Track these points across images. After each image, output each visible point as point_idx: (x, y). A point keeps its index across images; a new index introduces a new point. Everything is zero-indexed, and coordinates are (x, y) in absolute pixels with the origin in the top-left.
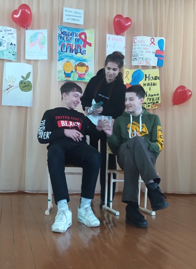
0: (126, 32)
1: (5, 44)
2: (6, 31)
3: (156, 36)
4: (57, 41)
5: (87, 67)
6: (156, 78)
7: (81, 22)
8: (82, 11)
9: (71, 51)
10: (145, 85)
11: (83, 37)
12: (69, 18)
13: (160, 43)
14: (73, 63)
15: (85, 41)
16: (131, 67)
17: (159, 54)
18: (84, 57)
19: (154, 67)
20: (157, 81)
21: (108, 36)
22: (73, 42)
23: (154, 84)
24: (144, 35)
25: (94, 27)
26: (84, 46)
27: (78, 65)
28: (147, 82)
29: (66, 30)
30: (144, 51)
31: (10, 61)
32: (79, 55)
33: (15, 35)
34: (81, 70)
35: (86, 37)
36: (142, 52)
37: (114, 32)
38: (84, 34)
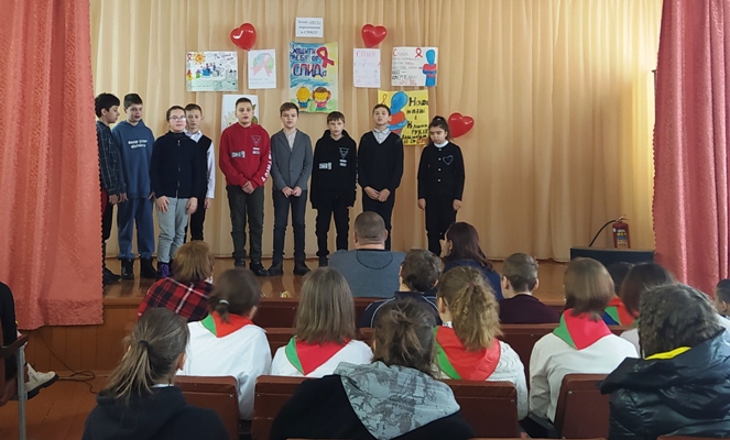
0: (380, 44)
1: (223, 73)
2: (224, 56)
3: (424, 46)
4: (288, 61)
5: (329, 92)
6: (424, 103)
7: (320, 34)
8: (321, 20)
9: (308, 73)
10: (409, 112)
11: (323, 53)
12: (303, 30)
13: (430, 55)
14: (310, 88)
15: (325, 59)
16: (391, 88)
17: (428, 70)
18: (324, 80)
19: (421, 88)
20: (426, 107)
21: (355, 50)
22: (309, 62)
23: (422, 111)
24: (406, 46)
25: (338, 40)
26: (325, 66)
27: (316, 91)
28: (413, 107)
29: (299, 47)
30: (407, 66)
31: (230, 93)
32: (318, 77)
33: (236, 59)
34: (321, 97)
35: (326, 53)
36: (404, 68)
37: (363, 45)
38: (325, 49)
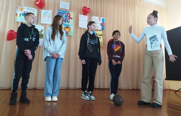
2: (31, 10)
3: (101, 17)
5: (70, 28)
6: (101, 35)
7: (68, 8)
12: (62, 6)
13: (103, 20)
15: (69, 17)
17: (102, 25)
18: (69, 24)
19: (100, 30)
21: (80, 15)
22: (64, 17)
23: (100, 38)
24: (96, 16)
25: (74, 11)
26: (69, 19)
27: (66, 28)
29: (61, 11)
32: (66, 23)
33: (36, 12)
34: (67, 30)
35: (70, 15)
